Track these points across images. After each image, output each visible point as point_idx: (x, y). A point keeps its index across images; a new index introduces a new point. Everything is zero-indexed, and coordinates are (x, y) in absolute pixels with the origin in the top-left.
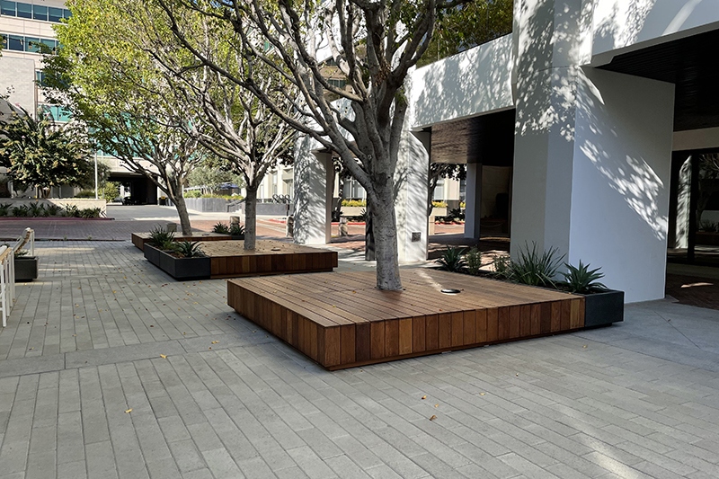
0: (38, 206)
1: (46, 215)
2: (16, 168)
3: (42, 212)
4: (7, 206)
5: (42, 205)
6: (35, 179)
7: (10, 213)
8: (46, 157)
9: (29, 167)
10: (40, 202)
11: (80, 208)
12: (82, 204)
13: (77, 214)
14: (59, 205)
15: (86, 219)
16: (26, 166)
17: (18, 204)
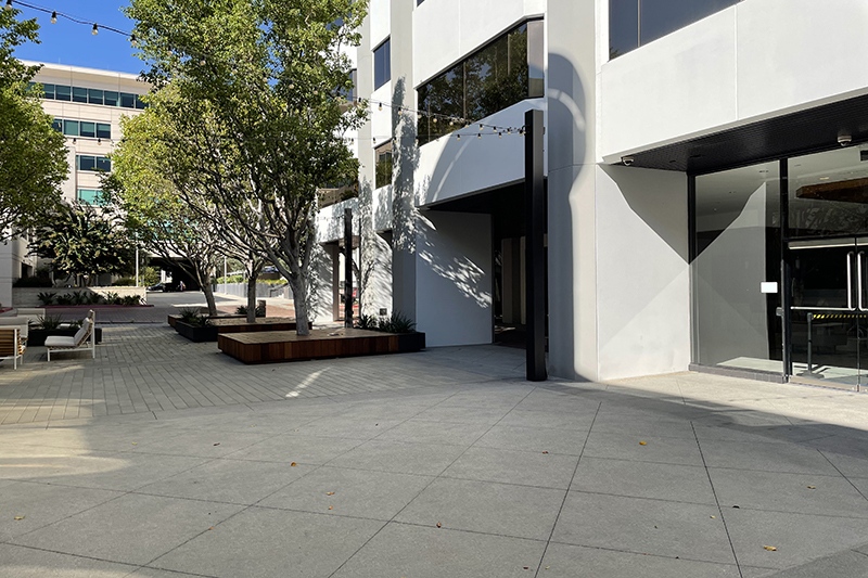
0: (81, 294)
1: (89, 303)
2: (60, 259)
3: (85, 300)
4: (52, 295)
5: (85, 294)
6: (79, 268)
7: (55, 302)
8: (89, 247)
9: (73, 257)
10: (83, 291)
11: (121, 295)
12: (123, 292)
13: (117, 301)
14: (100, 293)
15: (126, 306)
16: (71, 257)
17: (62, 293)
